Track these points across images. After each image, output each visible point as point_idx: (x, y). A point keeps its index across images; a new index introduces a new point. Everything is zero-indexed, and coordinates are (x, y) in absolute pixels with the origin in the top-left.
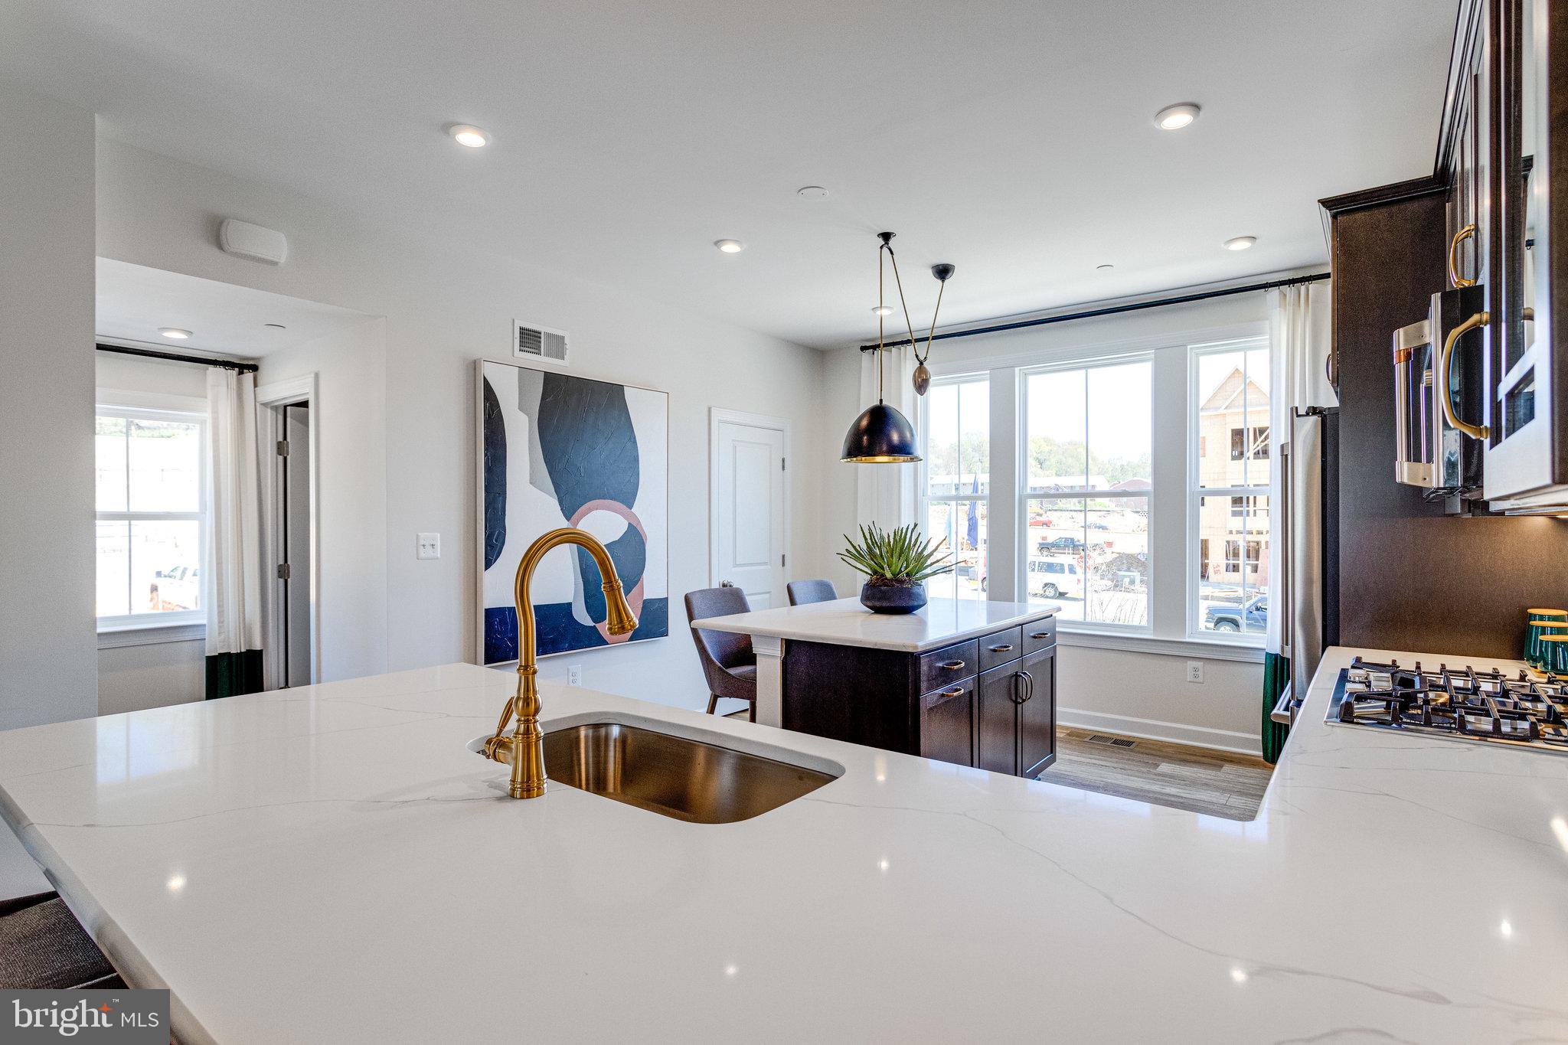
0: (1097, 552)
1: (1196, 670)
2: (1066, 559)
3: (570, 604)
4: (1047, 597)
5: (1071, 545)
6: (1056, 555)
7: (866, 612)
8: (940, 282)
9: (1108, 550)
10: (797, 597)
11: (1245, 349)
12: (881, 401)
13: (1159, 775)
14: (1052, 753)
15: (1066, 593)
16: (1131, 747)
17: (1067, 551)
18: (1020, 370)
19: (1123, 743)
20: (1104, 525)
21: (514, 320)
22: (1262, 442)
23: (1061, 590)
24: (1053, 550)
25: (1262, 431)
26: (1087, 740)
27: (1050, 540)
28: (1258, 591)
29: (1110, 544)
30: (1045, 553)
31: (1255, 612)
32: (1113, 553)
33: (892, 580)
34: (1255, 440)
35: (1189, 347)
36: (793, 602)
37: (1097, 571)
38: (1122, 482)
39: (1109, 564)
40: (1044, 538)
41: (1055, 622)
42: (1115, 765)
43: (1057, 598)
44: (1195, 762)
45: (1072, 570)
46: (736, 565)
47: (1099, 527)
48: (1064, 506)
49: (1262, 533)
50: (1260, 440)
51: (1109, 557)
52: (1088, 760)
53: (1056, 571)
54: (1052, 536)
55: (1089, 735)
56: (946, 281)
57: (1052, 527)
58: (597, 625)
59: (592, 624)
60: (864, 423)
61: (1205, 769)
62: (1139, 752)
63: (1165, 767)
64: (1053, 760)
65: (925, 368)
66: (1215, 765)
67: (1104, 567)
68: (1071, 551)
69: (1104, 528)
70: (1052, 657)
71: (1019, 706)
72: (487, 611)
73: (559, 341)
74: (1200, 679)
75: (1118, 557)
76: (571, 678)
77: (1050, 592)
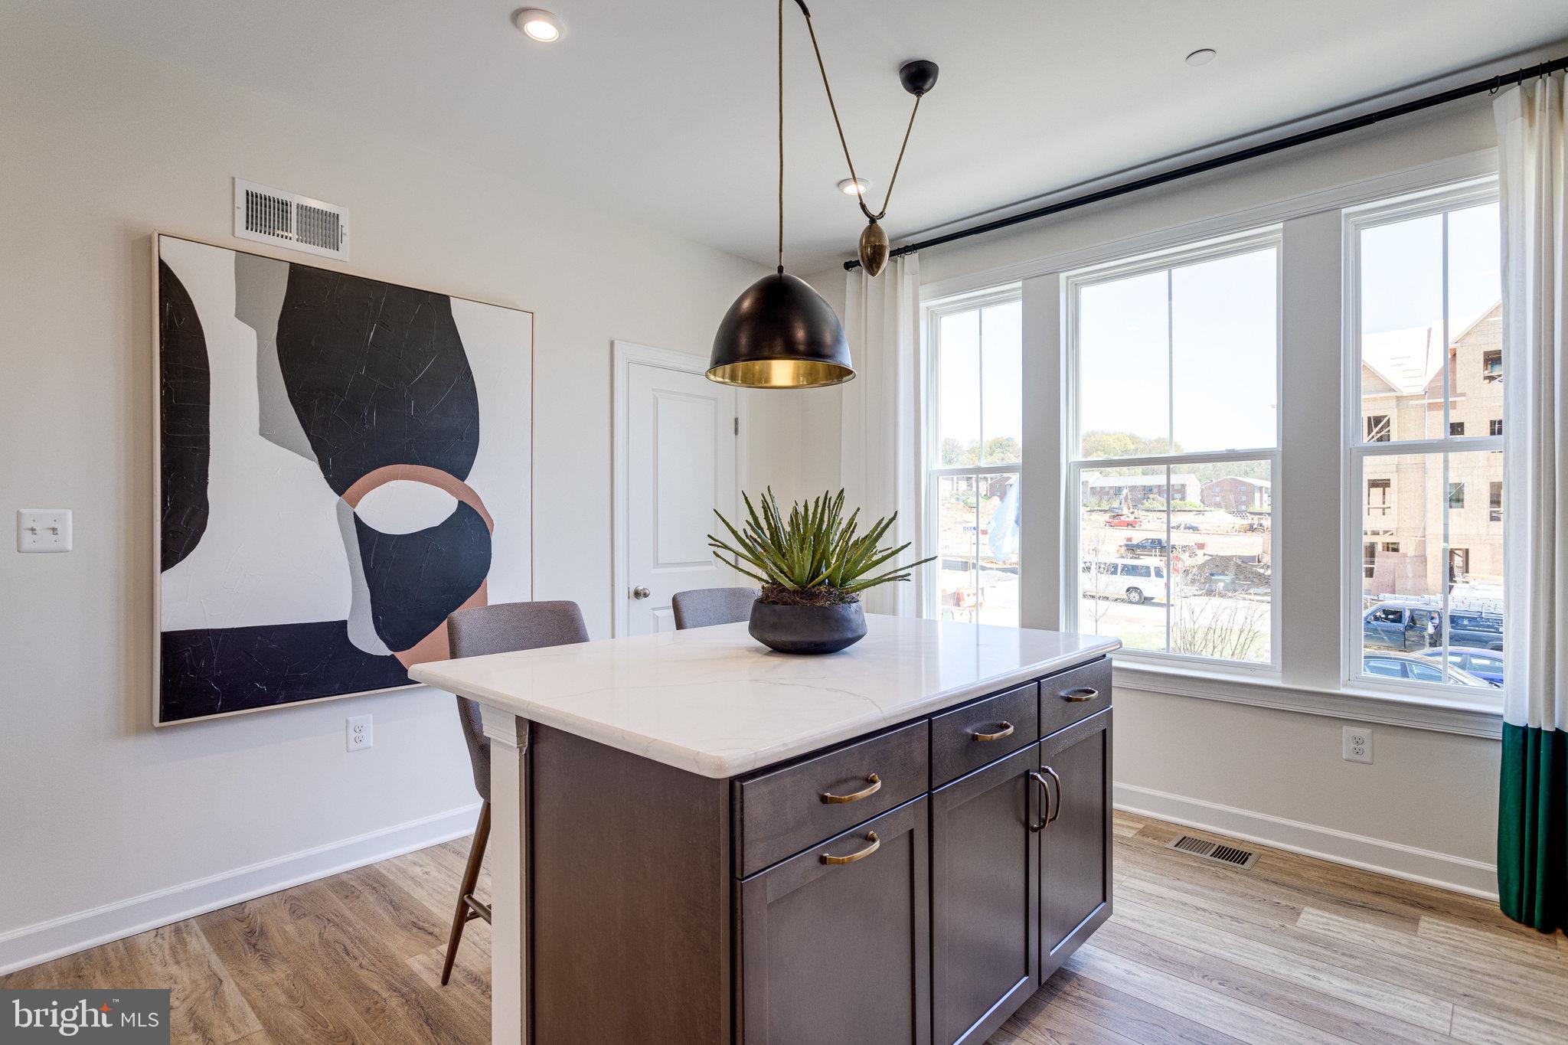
0: (1187, 554)
1: (1358, 741)
2: (1153, 561)
3: (344, 624)
4: (1131, 602)
5: (1159, 546)
6: (1141, 557)
7: (757, 650)
8: (914, 97)
9: (1200, 553)
10: (687, 616)
11: (1444, 209)
12: (780, 269)
13: (1301, 937)
14: (1104, 900)
15: (1153, 598)
16: (1247, 865)
17: (1153, 553)
18: (1068, 278)
19: (1233, 855)
20: (1193, 525)
21: (233, 179)
22: (1377, 433)
23: (1146, 594)
24: (1139, 552)
25: (1378, 420)
26: (1171, 845)
27: (1135, 542)
28: (1376, 598)
29: (1201, 546)
30: (1130, 555)
31: (1374, 623)
32: (1204, 555)
33: (795, 592)
34: (1370, 431)
35: (1344, 211)
36: (680, 625)
37: (1187, 575)
38: (1214, 481)
39: (1202, 567)
40: (1129, 539)
41: (1111, 668)
42: (1221, 909)
43: (1143, 603)
44: (1363, 907)
45: (1159, 574)
46: (657, 565)
47: (1189, 528)
48: (1151, 506)
49: (1378, 534)
50: (1375, 430)
51: (1200, 559)
52: (1173, 894)
53: (1141, 575)
54: (1138, 537)
55: (1175, 834)
56: (925, 96)
57: (1137, 528)
58: (399, 655)
59: (389, 653)
60: (746, 304)
61: (1387, 926)
62: (1259, 878)
63: (1314, 919)
64: (1109, 911)
65: (878, 228)
66: (1401, 917)
67: (1195, 570)
68: (1158, 553)
69: (1195, 529)
70: (1104, 731)
71: (1034, 837)
72: (165, 636)
73: (329, 222)
74: (1367, 758)
75: (1210, 559)
76: (353, 735)
77: (1135, 596)
